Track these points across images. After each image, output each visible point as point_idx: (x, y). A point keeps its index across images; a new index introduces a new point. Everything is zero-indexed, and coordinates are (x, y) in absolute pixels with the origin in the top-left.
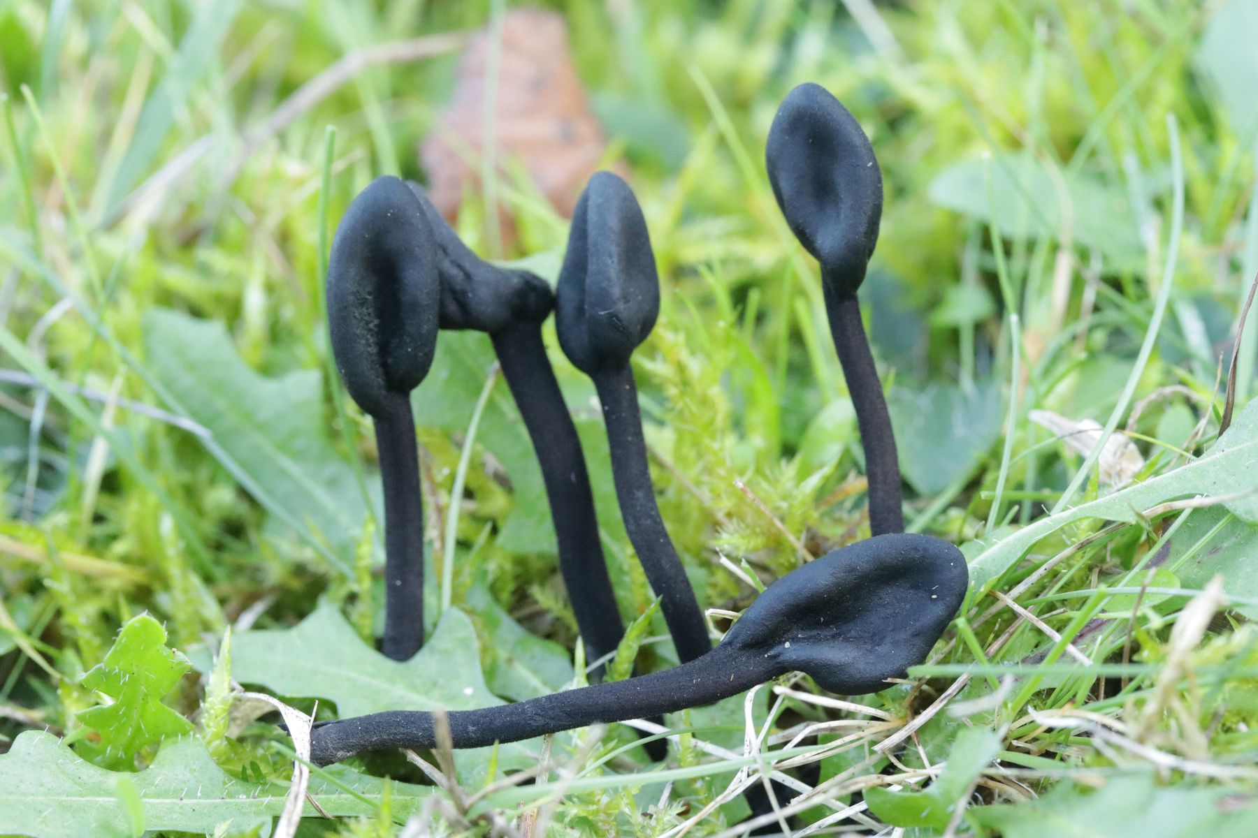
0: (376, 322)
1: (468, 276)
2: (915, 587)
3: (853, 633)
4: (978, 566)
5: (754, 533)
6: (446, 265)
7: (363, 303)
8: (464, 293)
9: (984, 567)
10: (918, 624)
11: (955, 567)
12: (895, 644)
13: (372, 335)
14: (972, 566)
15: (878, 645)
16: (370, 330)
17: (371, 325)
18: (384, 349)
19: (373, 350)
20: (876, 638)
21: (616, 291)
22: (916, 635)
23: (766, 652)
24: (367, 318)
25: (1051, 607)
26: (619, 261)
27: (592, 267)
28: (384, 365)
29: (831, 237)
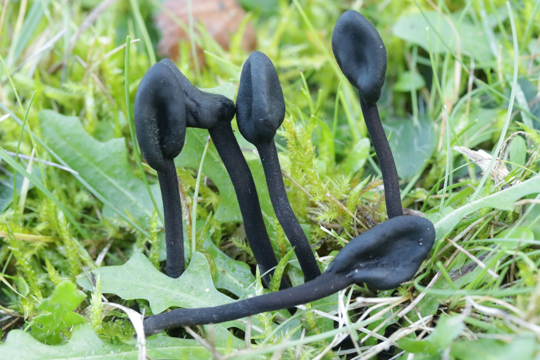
0: (158, 130)
1: (198, 105)
2: (412, 239)
3: (384, 262)
4: (438, 227)
5: (334, 212)
6: (188, 100)
7: (151, 122)
8: (196, 113)
9: (442, 227)
10: (414, 257)
11: (430, 230)
12: (405, 266)
13: (156, 136)
14: (436, 226)
15: (397, 267)
16: (155, 134)
17: (156, 132)
18: (162, 141)
19: (157, 142)
20: (395, 264)
21: (267, 109)
22: (414, 261)
23: (347, 274)
24: (154, 129)
25: (471, 245)
26: (268, 95)
27: (255, 99)
28: (162, 149)
29: (364, 80)
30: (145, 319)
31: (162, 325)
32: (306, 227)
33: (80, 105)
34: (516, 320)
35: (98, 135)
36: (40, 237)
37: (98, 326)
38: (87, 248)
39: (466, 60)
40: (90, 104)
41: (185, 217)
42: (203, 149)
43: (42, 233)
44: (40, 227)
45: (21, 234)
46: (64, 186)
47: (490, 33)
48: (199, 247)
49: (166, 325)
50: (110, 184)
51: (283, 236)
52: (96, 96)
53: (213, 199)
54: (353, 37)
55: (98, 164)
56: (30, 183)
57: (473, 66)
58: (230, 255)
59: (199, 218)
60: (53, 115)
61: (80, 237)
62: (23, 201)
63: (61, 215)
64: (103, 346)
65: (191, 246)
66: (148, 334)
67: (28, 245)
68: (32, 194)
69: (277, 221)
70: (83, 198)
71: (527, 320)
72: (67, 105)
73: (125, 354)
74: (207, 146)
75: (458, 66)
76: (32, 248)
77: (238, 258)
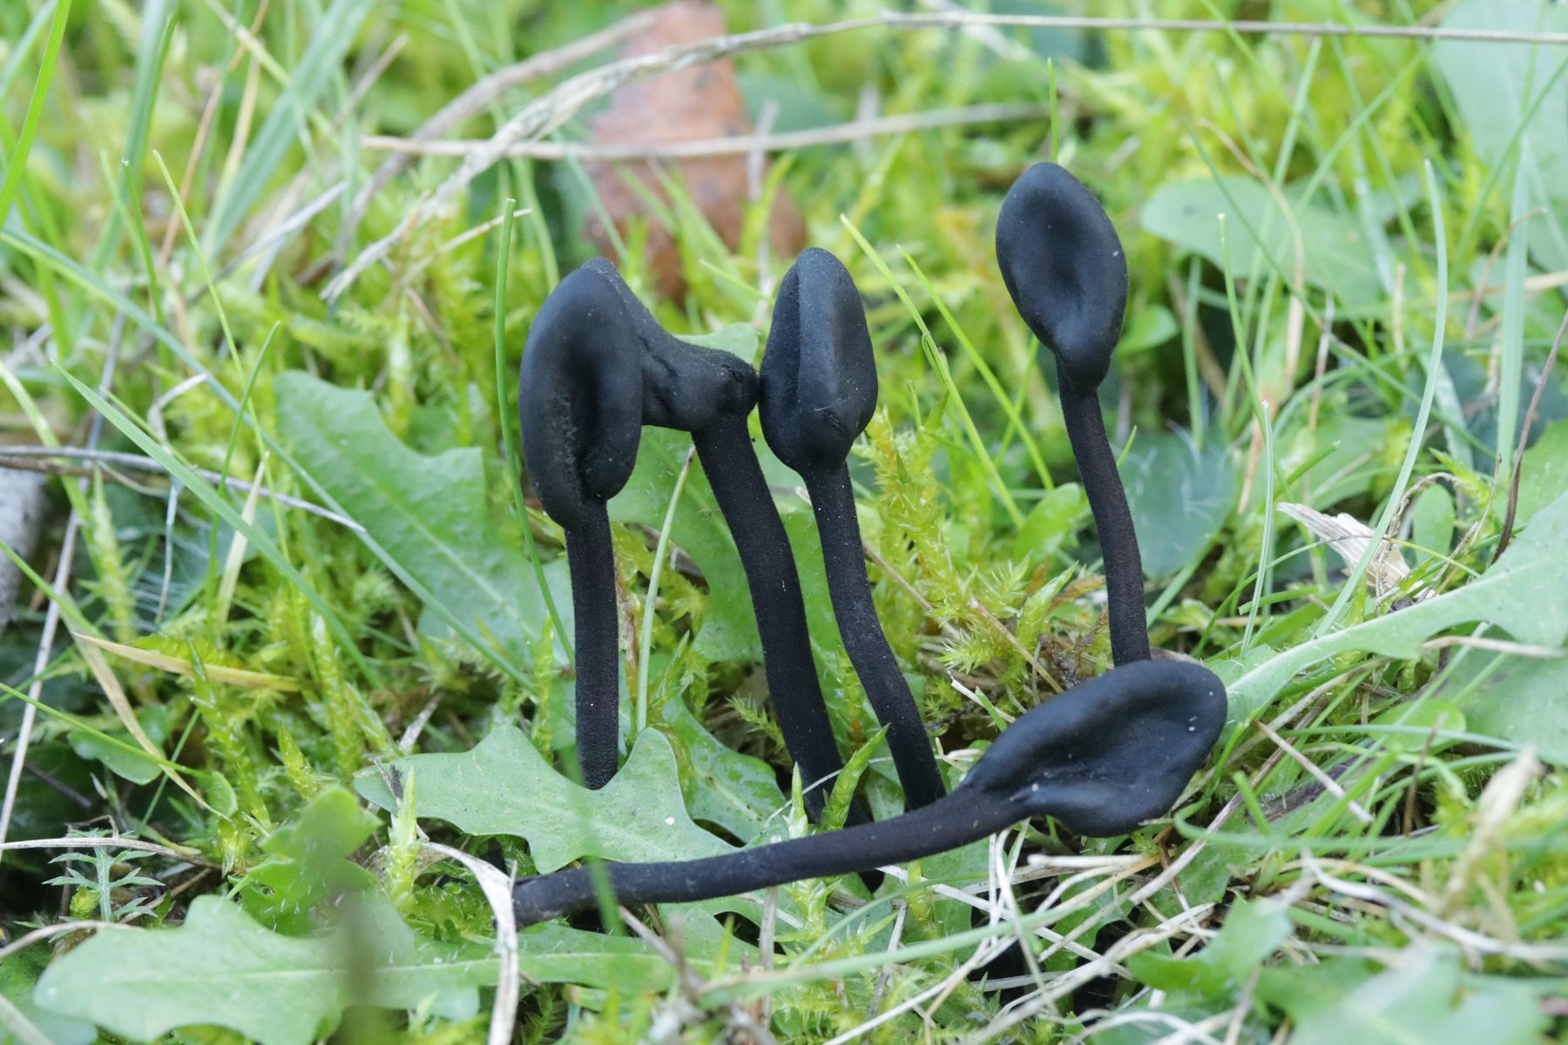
0: (575, 430)
1: (672, 373)
2: (1170, 718)
3: (1102, 770)
4: (1237, 693)
5: (983, 646)
6: (649, 362)
7: (559, 411)
8: (668, 391)
9: (1244, 693)
10: (1175, 759)
11: (1214, 696)
12: (1150, 782)
13: (569, 445)
14: (1231, 690)
15: (1132, 782)
16: (567, 440)
17: (569, 433)
18: (582, 457)
19: (571, 460)
20: (1127, 775)
21: (832, 387)
22: (1173, 770)
23: (1012, 793)
24: (564, 427)
25: (1313, 738)
26: (836, 353)
27: (806, 359)
28: (582, 475)
29: (1070, 333)
30: (518, 884)
31: (561, 899)
32: (915, 682)
33: (374, 365)
34: (1416, 914)
35: (416, 438)
36: (267, 676)
37: (406, 894)
38: (380, 708)
39: (1316, 296)
40: (399, 360)
41: (624, 643)
42: (672, 482)
43: (271, 668)
44: (268, 654)
45: (221, 669)
46: (328, 559)
47: (1376, 235)
48: (653, 717)
49: (570, 900)
50: (441, 558)
51: (859, 700)
52: (414, 342)
53: (691, 602)
54: (1050, 227)
55: (415, 508)
56: (249, 546)
57: (1330, 313)
58: (727, 741)
59: (656, 648)
60: (308, 383)
61: (362, 683)
62: (229, 590)
63: (319, 628)
64: (417, 945)
65: (634, 714)
66: (524, 920)
67: (235, 696)
68: (251, 573)
69: (846, 662)
70: (374, 587)
71: (1443, 916)
72: (344, 363)
73: (469, 965)
74: (683, 474)
75: (1297, 309)
76: (248, 702)
77: (744, 749)
